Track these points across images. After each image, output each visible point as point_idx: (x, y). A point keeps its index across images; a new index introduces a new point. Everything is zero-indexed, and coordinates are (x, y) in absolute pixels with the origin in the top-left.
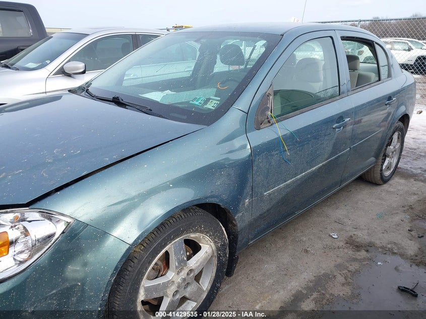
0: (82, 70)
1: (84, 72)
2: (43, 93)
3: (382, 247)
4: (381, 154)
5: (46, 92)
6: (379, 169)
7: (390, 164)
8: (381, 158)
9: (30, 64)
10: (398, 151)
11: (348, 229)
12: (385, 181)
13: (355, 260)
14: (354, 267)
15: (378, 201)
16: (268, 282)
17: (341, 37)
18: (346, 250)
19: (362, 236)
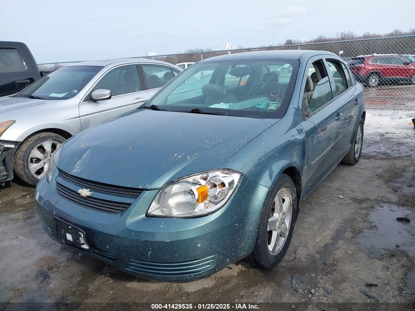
0: (108, 96)
1: (110, 98)
2: (78, 117)
3: (375, 200)
4: (354, 141)
5: (79, 117)
6: (353, 153)
7: (358, 148)
8: (354, 144)
9: (53, 94)
10: (361, 138)
11: (347, 192)
12: (356, 161)
13: (362, 209)
14: (364, 212)
15: (357, 175)
16: (316, 228)
17: (326, 59)
18: (353, 204)
19: (359, 195)
